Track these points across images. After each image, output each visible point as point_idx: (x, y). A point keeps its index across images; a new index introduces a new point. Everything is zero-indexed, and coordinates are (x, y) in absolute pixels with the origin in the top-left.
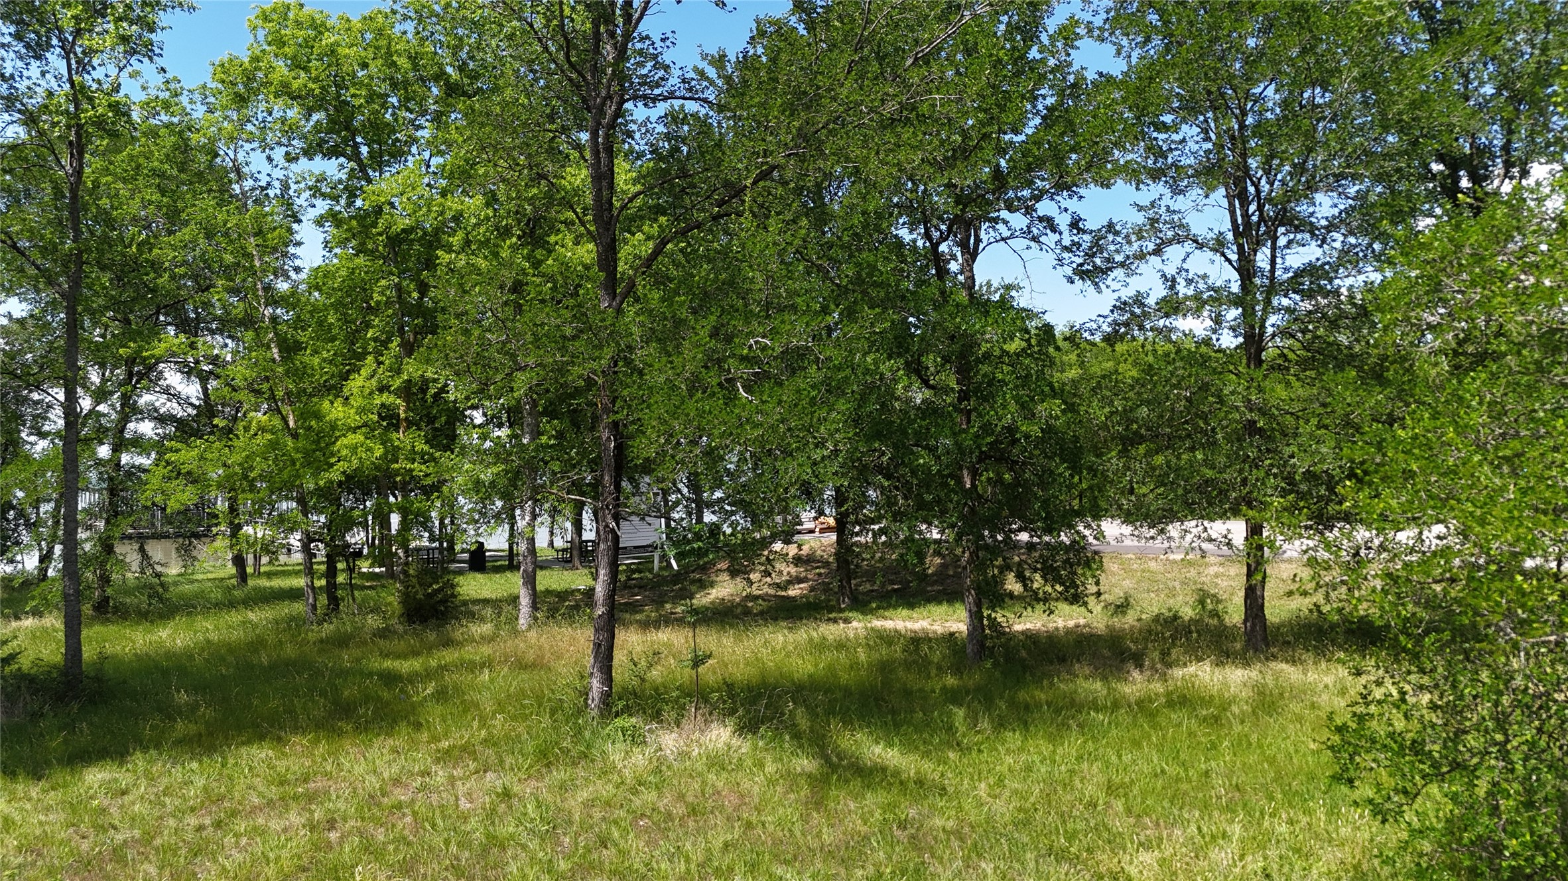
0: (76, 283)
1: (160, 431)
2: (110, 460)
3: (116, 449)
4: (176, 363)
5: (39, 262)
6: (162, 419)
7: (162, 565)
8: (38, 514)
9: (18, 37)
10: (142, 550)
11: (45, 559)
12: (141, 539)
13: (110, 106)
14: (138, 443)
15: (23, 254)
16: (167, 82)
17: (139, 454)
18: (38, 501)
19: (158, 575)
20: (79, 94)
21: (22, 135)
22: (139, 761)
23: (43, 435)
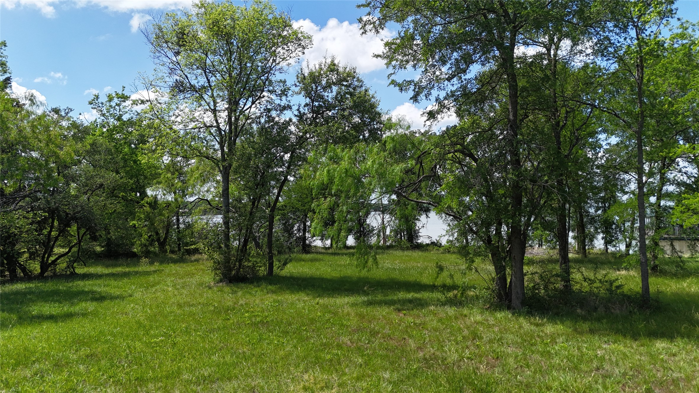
0: (641, 126)
1: (678, 190)
2: (655, 203)
3: (659, 199)
4: (685, 157)
5: (626, 119)
6: (679, 184)
7: (681, 252)
8: (624, 226)
9: (615, 26)
10: (672, 245)
11: (628, 246)
12: (672, 240)
13: (655, 44)
14: (669, 195)
15: (619, 117)
16: (682, 24)
17: (669, 201)
18: (625, 221)
19: (680, 257)
20: (642, 42)
21: (617, 67)
22: (680, 342)
23: (626, 193)
